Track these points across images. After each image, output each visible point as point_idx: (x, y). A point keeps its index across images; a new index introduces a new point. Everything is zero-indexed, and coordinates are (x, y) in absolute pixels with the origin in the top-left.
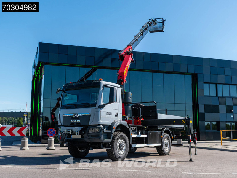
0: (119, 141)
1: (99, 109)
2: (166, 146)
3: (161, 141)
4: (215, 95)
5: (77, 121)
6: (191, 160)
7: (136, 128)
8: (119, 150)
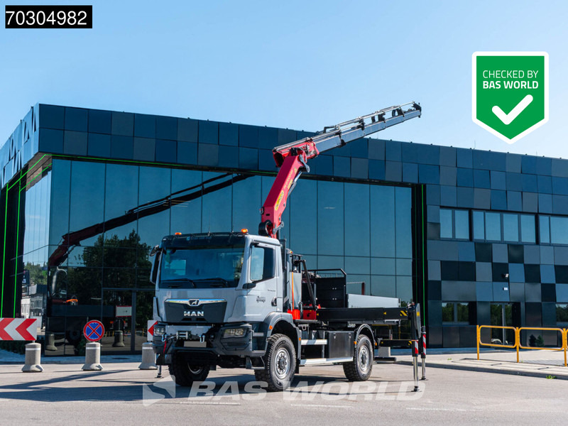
0: (278, 352)
1: (245, 292)
2: (363, 362)
3: (354, 352)
4: (468, 237)
5: (197, 314)
6: (416, 389)
7: (308, 325)
8: (279, 370)
